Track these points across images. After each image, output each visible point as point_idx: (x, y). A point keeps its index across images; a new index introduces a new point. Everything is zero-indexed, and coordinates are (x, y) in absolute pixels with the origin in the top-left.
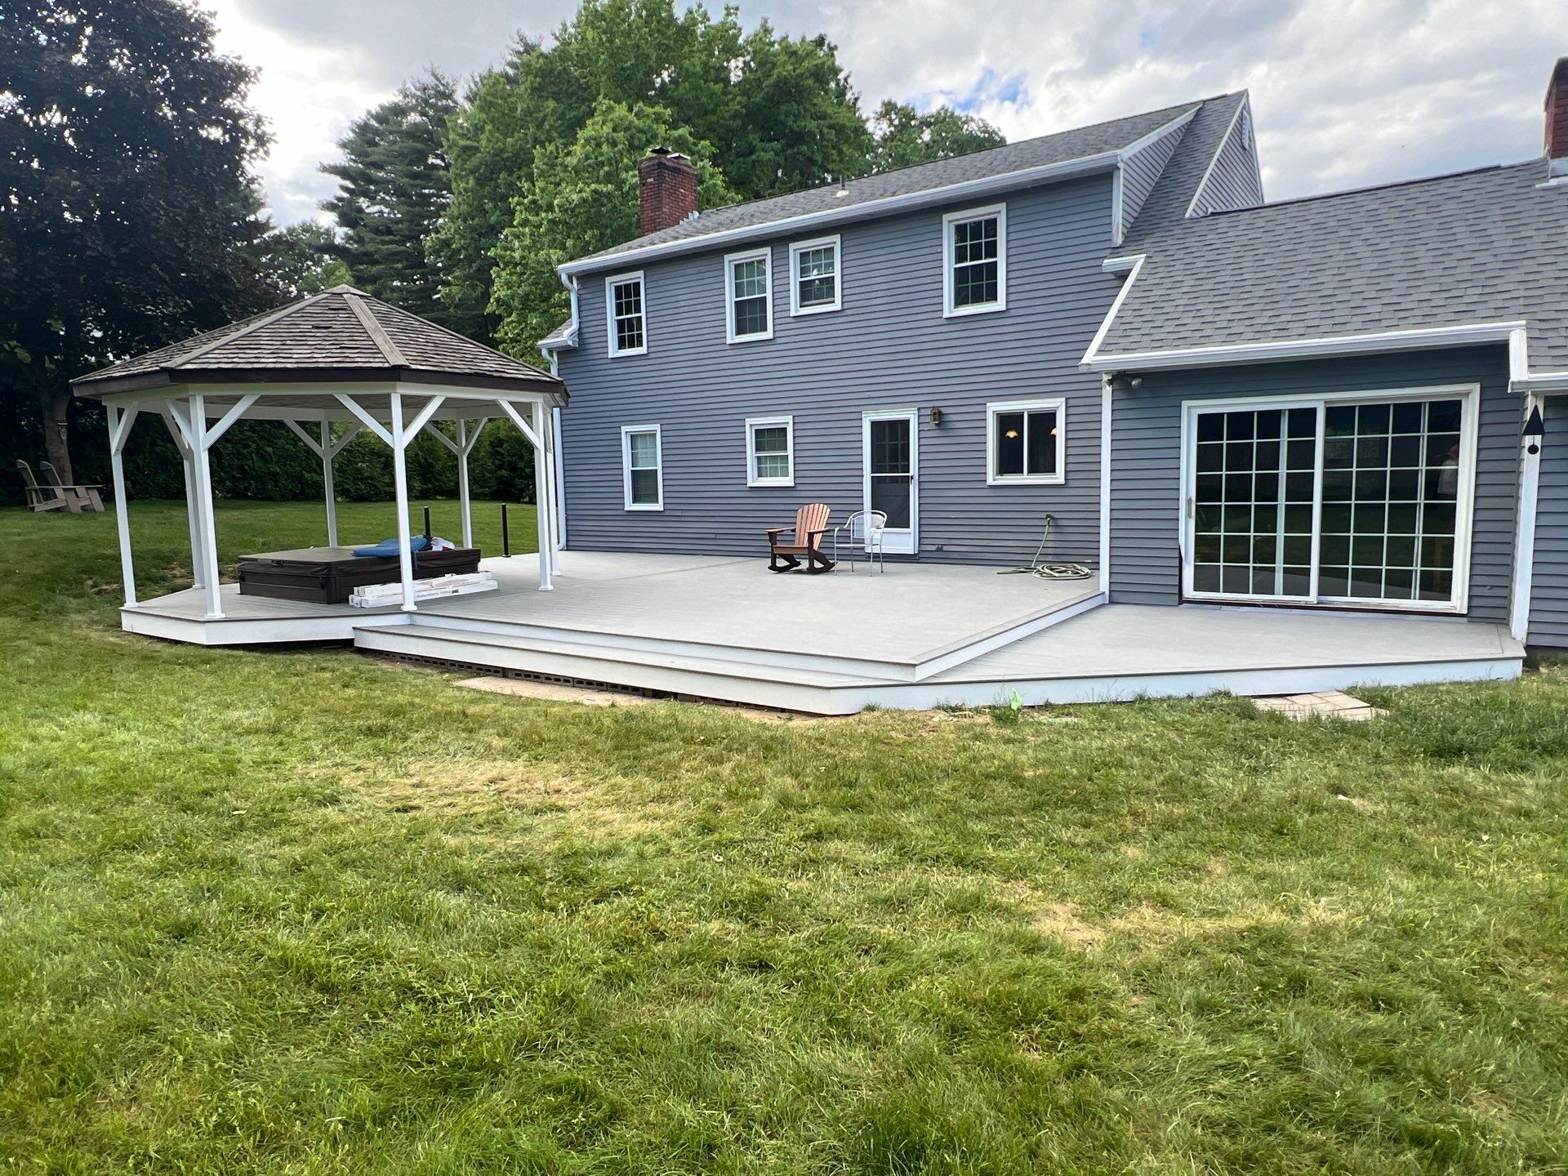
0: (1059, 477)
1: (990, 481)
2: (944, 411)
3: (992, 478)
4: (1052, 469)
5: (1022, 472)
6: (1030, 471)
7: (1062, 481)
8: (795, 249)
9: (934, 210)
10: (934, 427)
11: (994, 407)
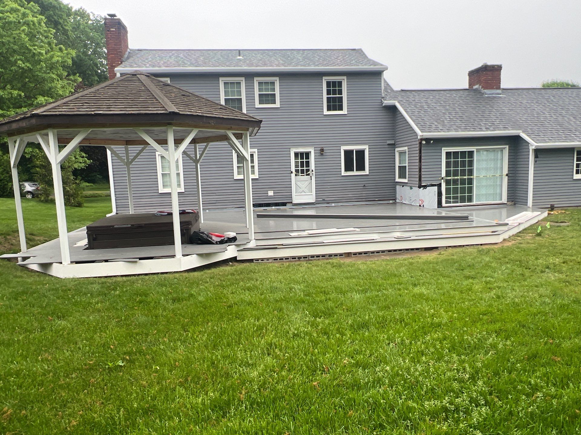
0: (367, 172)
1: (343, 174)
2: (325, 149)
3: (343, 173)
4: (363, 169)
5: (353, 171)
6: (356, 170)
7: (368, 173)
8: (256, 80)
9: (319, 75)
10: (319, 154)
11: (344, 148)
